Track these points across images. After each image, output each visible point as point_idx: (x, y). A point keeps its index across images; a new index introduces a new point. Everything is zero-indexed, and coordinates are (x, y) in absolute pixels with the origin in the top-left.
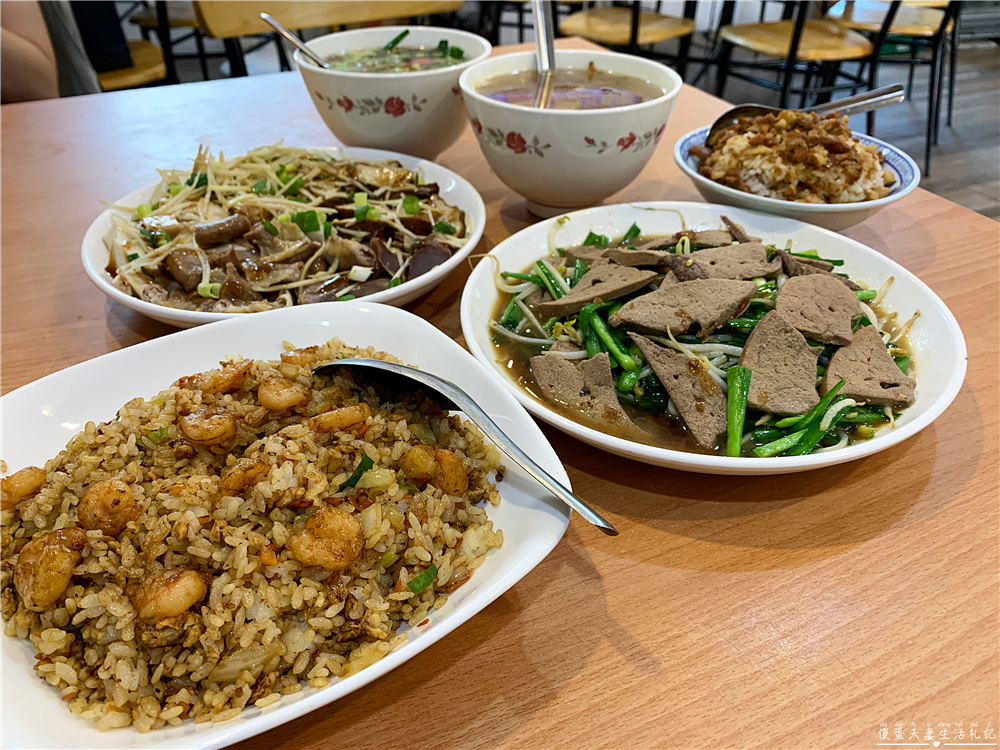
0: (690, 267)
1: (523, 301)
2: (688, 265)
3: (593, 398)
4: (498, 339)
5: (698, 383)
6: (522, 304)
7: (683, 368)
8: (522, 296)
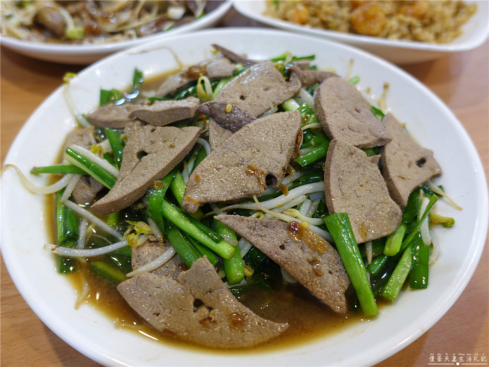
0: (231, 112)
1: (71, 198)
2: (229, 111)
3: (210, 309)
4: (66, 265)
5: (306, 246)
6: (72, 205)
7: (284, 234)
8: (67, 193)
